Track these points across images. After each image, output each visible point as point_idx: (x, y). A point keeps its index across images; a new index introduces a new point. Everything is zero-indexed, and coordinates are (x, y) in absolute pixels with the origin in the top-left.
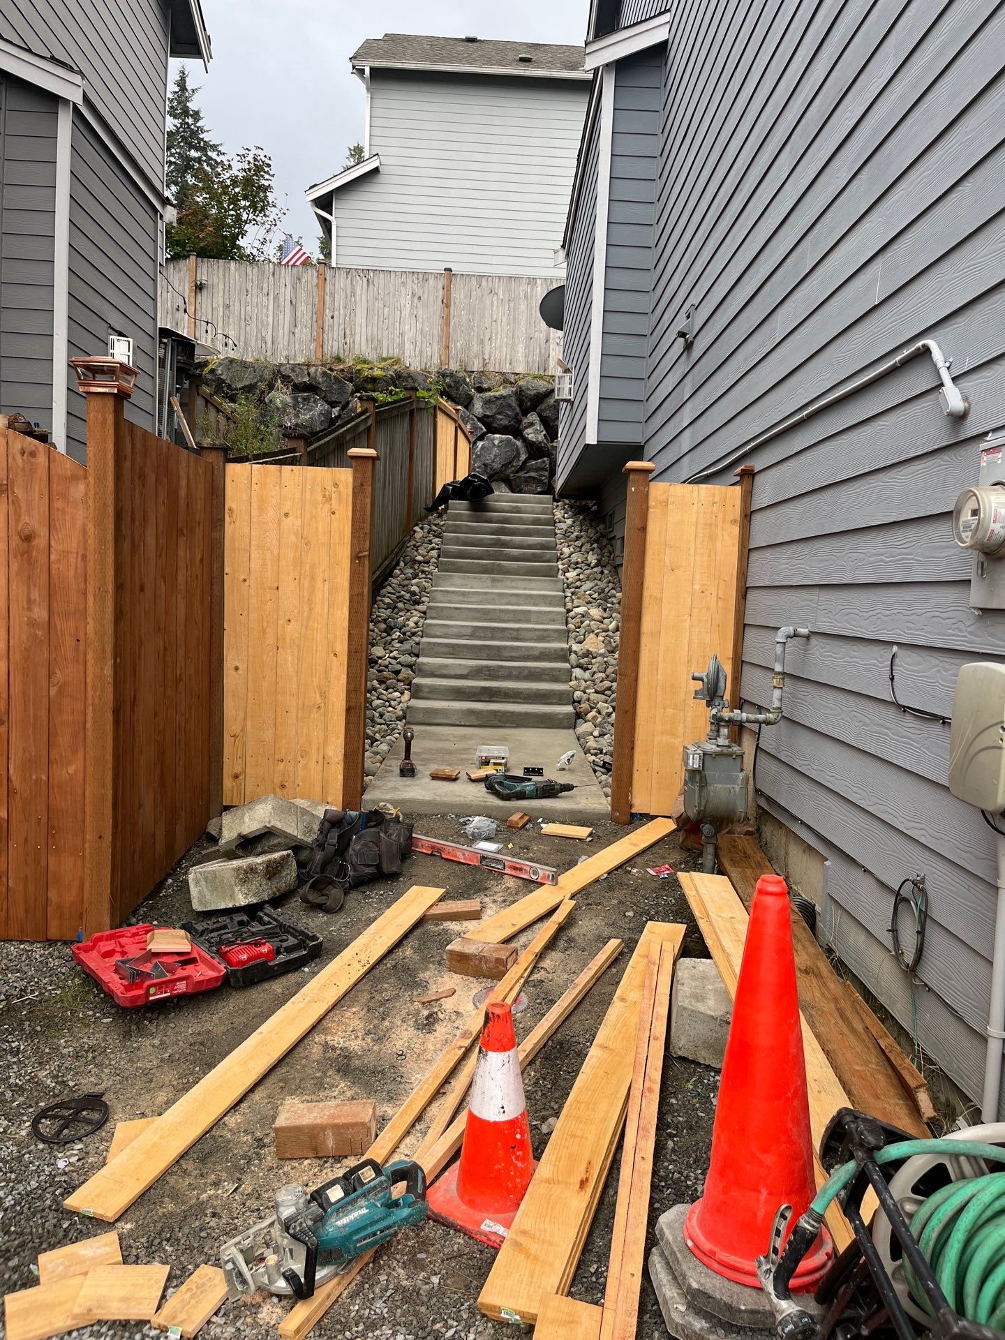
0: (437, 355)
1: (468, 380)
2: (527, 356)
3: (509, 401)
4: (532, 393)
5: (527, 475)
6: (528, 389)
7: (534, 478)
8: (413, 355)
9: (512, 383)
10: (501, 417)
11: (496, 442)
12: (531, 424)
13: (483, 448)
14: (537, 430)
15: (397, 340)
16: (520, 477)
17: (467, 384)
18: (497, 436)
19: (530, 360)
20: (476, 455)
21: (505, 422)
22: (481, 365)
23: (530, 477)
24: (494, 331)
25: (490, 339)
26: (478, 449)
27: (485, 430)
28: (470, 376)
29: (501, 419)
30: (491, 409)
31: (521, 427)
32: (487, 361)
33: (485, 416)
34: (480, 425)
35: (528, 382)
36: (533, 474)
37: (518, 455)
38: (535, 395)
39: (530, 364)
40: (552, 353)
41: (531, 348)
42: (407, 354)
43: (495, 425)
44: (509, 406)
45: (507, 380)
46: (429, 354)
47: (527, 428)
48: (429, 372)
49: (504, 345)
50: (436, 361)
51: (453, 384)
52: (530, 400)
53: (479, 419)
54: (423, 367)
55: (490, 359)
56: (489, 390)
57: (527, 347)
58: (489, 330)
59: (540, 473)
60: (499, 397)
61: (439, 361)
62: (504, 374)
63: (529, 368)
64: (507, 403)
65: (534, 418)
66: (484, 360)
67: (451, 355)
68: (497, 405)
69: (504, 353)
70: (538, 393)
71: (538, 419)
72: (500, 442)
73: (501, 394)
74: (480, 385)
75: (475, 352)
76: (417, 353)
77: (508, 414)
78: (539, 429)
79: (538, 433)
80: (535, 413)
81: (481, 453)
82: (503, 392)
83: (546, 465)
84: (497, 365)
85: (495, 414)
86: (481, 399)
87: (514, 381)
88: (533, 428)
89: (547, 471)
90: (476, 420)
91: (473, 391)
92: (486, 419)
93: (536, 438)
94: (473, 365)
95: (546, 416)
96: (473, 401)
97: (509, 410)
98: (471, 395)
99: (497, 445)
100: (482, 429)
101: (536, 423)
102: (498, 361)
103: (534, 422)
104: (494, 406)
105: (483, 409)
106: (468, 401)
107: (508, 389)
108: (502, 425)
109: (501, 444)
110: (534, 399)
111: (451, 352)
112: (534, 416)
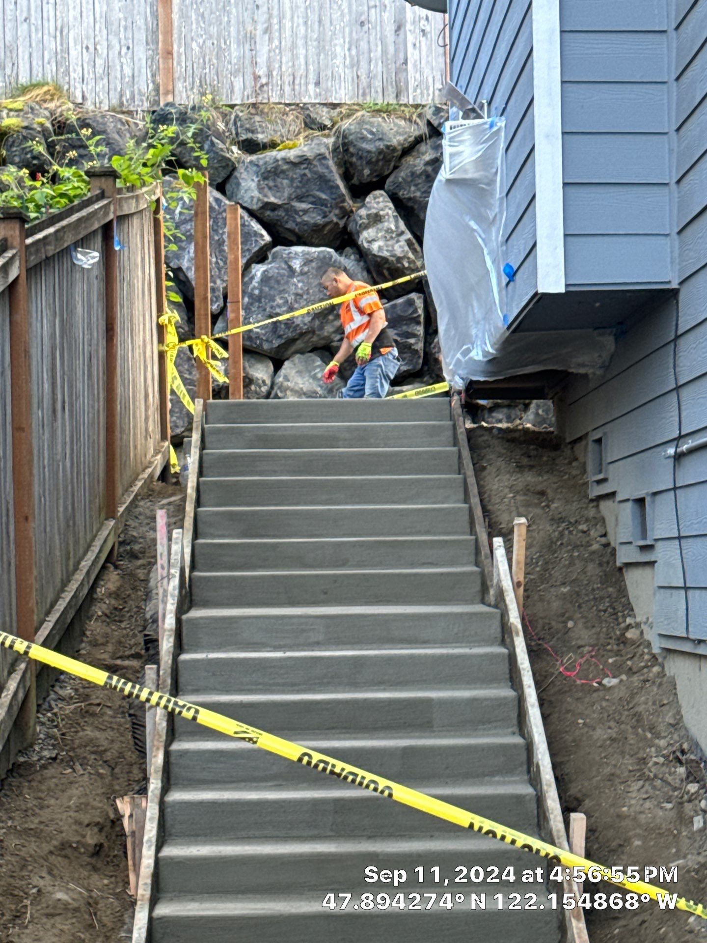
0: (145, 74)
1: (221, 126)
2: (354, 64)
3: (321, 169)
4: (373, 147)
6: (363, 139)
8: (89, 75)
9: (323, 127)
10: (304, 206)
11: (297, 265)
12: (377, 219)
13: (266, 279)
14: (389, 231)
15: (52, 44)
17: (219, 136)
18: (298, 250)
19: (363, 73)
20: (251, 296)
21: (316, 218)
22: (249, 91)
24: (275, 12)
25: (267, 30)
26: (255, 283)
27: (267, 238)
28: (225, 116)
29: (305, 212)
30: (275, 189)
31: (351, 227)
32: (264, 80)
33: (267, 206)
34: (256, 226)
35: (361, 122)
38: (381, 152)
39: (364, 81)
40: (413, 54)
41: (364, 45)
42: (75, 75)
45: (313, 121)
46: (128, 71)
48: (129, 113)
49: (300, 42)
50: (144, 85)
52: (369, 162)
53: (252, 213)
54: (115, 102)
55: (269, 75)
56: (273, 145)
57: (355, 44)
58: (264, 9)
59: (405, 328)
60: (297, 160)
61: (151, 86)
62: (304, 108)
63: (361, 92)
64: (316, 173)
65: (381, 205)
66: (257, 78)
67: (178, 71)
68: (292, 180)
69: (302, 61)
70: (388, 147)
71: (391, 205)
72: (305, 264)
73: (300, 153)
74: (249, 135)
75: (234, 61)
76: (99, 70)
77: (320, 199)
78: (393, 228)
79: (392, 238)
80: (382, 192)
81: (261, 291)
82: (305, 149)
83: (416, 311)
84: (287, 89)
85: (290, 199)
86: (255, 168)
87: (328, 123)
88: (380, 226)
89: (418, 323)
90: (246, 216)
91: (235, 149)
92: (268, 213)
93: (390, 248)
94: (232, 91)
95: (410, 199)
96: (236, 174)
97: (321, 190)
98: (229, 160)
99: (298, 269)
100: (262, 236)
101: (387, 214)
102: (287, 79)
103: (381, 213)
104: (285, 182)
105: (260, 189)
106: (223, 174)
107: (316, 141)
108: (306, 223)
109: (306, 269)
110: (378, 161)
111: (179, 63)
112: (381, 199)
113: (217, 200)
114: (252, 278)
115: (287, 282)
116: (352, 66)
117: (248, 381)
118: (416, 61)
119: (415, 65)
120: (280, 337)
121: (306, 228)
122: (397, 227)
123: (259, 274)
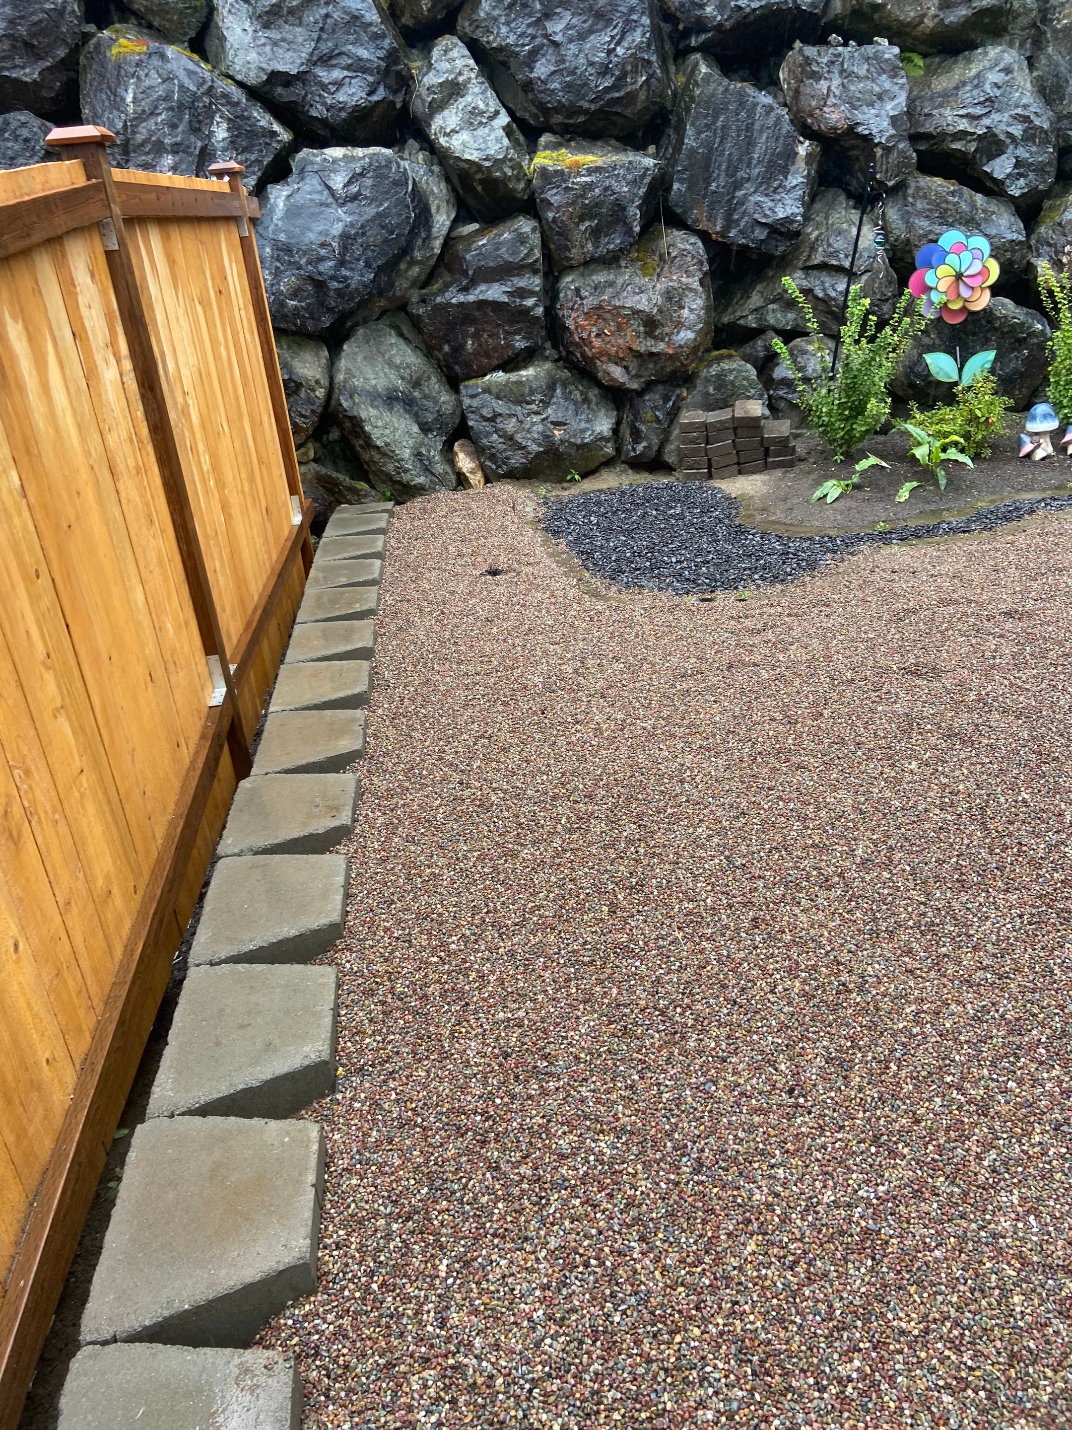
5: (471, 296)
7: (497, 307)
10: (334, 74)
11: (338, 182)
12: (454, 90)
14: (475, 112)
16: (448, 306)
18: (336, 152)
20: (274, 245)
21: (355, 96)
23: (481, 304)
26: (277, 220)
27: (285, 136)
29: (339, 85)
31: (418, 107)
33: (278, 79)
34: (263, 117)
36: (491, 291)
37: (424, 216)
43: (318, 111)
44: (357, 23)
47: (437, 107)
53: (253, 94)
59: (516, 281)
64: (344, 11)
65: (458, 64)
71: (472, 62)
77: (360, 59)
78: (481, 104)
79: (481, 123)
80: (454, 38)
81: (289, 234)
83: (531, 252)
85: (311, 63)
86: (245, 8)
88: (462, 102)
89: (535, 272)
90: (244, 99)
92: (279, 90)
93: (482, 145)
95: (501, 49)
96: (217, 20)
97: (358, 42)
99: (342, 193)
101: (469, 80)
103: (460, 79)
104: (299, 31)
105: (260, 47)
106: (196, 22)
108: (343, 107)
109: (354, 189)
112: (456, 52)
114: (272, 211)
120: (330, 310)
121: (343, 115)
122: (487, 104)
123: (281, 205)
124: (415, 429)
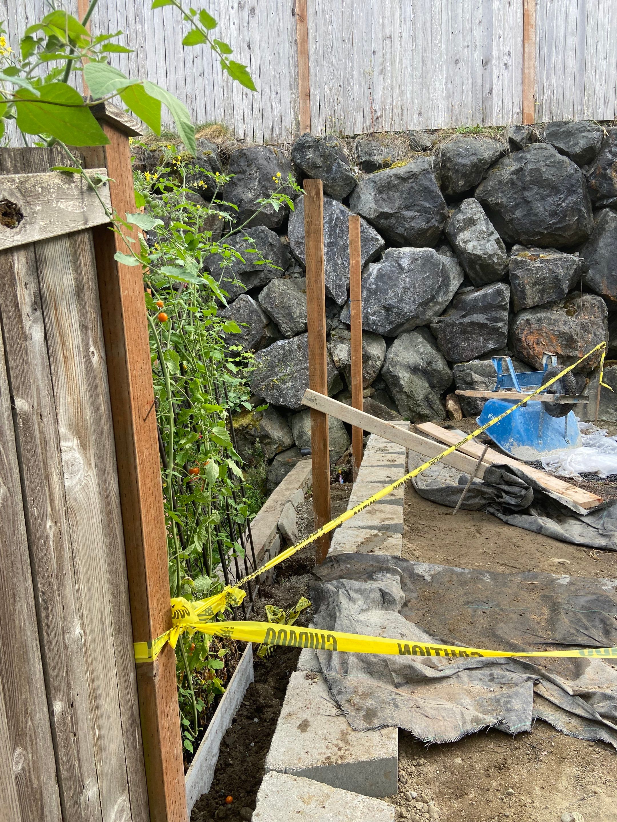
0: (289, 112)
1: (346, 151)
2: (451, 96)
3: (425, 183)
4: (467, 161)
5: (467, 320)
6: (459, 155)
7: (481, 326)
8: (249, 118)
9: (425, 149)
10: (411, 214)
11: (405, 263)
12: (471, 222)
13: (381, 276)
14: (481, 232)
15: (220, 94)
16: (453, 324)
17: (344, 159)
18: (406, 250)
19: (456, 102)
20: (369, 290)
21: (420, 224)
22: (368, 123)
23: (472, 324)
24: (388, 56)
25: (382, 72)
26: (372, 279)
27: (382, 241)
28: (349, 144)
29: (412, 218)
30: (389, 200)
31: (450, 230)
32: (379, 114)
33: (383, 215)
34: (373, 232)
35: (457, 142)
36: (479, 318)
37: (446, 281)
38: (474, 165)
39: (457, 109)
40: (497, 85)
41: (457, 79)
42: (238, 117)
43: (400, 230)
44: (426, 191)
45: (418, 144)
46: (276, 112)
47: (462, 229)
48: (279, 145)
49: (408, 80)
50: (289, 123)
51: (319, 162)
52: (464, 175)
53: (369, 222)
54: (268, 137)
55: (383, 109)
56: (387, 165)
57: (450, 79)
58: (379, 54)
59: (493, 314)
60: (406, 176)
61: (294, 122)
62: (410, 134)
63: (454, 118)
64: (420, 185)
65: (474, 210)
66: (373, 112)
67: (315, 109)
68: (402, 192)
69: (409, 96)
70: (480, 160)
71: (482, 210)
72: (412, 263)
73: (408, 170)
74: (368, 157)
75: (356, 99)
76: (256, 112)
77: (425, 207)
78: (484, 229)
79: (483, 237)
80: (474, 199)
81: (377, 285)
82: (412, 166)
83: (503, 300)
84: (397, 120)
85: (400, 209)
86: (372, 184)
87: (429, 144)
88: (474, 228)
89: (505, 310)
90: (365, 223)
91: (357, 169)
92: (383, 221)
93: (483, 247)
94: (355, 124)
95: (498, 204)
96: (358, 190)
97: (425, 200)
98: (352, 178)
99: (406, 268)
100: (378, 240)
101: (479, 218)
102: (397, 111)
103: (475, 217)
104: (397, 194)
105: (376, 201)
106: (347, 190)
107: (420, 159)
108: (413, 228)
109: (413, 266)
110: (471, 173)
111: (315, 103)
112: (474, 205)
113: (342, 212)
114: (370, 275)
115: (398, 278)
116: (448, 97)
117: (367, 358)
118: (499, 91)
119: (498, 94)
120: (391, 322)
121: (413, 232)
122: (487, 229)
123: (375, 272)
124: (427, 385)
